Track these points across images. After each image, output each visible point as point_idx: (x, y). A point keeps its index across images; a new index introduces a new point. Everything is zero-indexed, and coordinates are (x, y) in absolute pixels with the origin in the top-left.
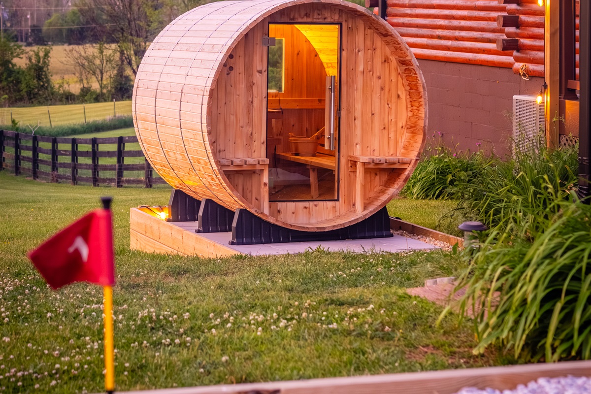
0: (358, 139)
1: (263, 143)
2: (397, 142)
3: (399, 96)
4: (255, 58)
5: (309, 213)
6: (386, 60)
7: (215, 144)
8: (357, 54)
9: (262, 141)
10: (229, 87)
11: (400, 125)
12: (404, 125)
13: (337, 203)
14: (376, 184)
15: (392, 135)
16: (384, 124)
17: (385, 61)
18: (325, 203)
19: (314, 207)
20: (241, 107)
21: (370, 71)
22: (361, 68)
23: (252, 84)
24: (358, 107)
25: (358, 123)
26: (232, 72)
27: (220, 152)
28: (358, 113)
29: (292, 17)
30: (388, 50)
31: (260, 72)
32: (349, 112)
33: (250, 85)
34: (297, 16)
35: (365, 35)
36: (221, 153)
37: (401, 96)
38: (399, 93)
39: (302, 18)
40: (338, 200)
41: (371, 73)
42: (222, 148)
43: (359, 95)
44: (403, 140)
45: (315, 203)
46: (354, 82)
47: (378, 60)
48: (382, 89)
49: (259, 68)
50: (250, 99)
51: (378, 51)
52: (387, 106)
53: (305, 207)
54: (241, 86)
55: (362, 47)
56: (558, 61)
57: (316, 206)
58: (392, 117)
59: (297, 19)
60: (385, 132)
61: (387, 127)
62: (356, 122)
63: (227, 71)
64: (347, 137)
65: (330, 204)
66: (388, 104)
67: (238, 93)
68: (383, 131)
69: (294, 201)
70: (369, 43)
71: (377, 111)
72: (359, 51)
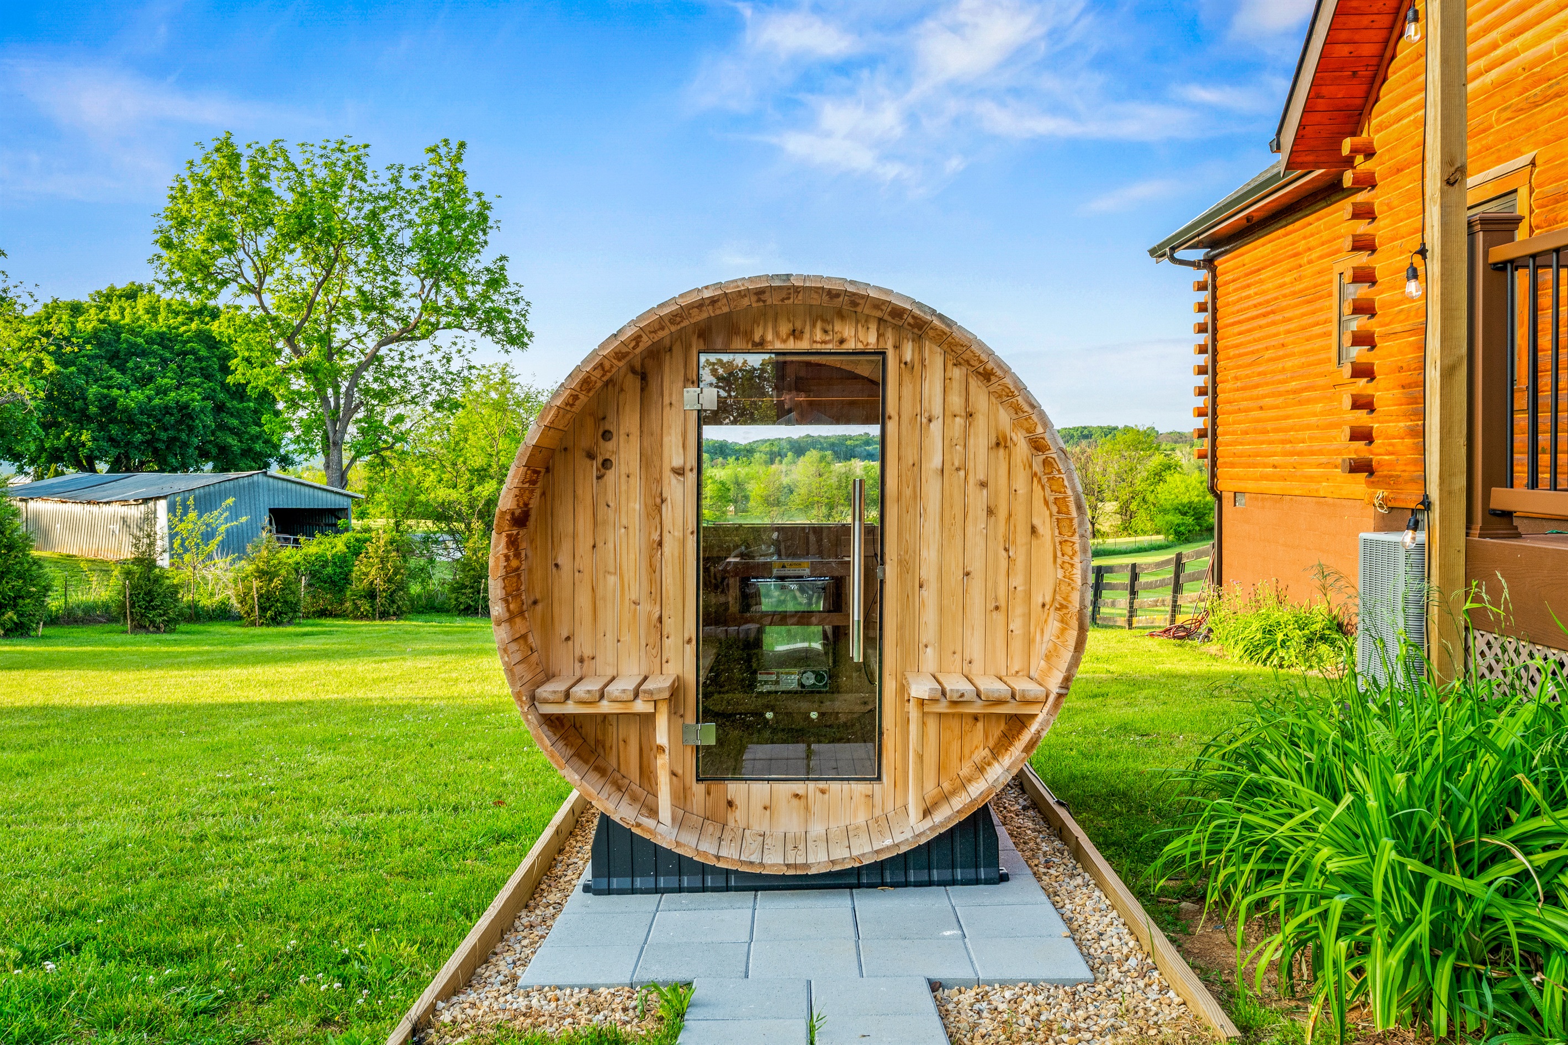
0: (929, 633)
1: (689, 641)
2: (1029, 642)
3: (1034, 530)
4: (666, 439)
5: (807, 808)
6: (1000, 443)
7: (570, 643)
8: (923, 430)
9: (686, 638)
10: (602, 509)
11: (1038, 599)
12: (1048, 599)
13: (877, 786)
14: (975, 743)
15: (1017, 625)
16: (996, 599)
17: (998, 444)
18: (845, 785)
19: (819, 795)
20: (632, 556)
21: (958, 469)
22: (936, 462)
23: (658, 500)
24: (929, 556)
25: (929, 595)
26: (610, 475)
27: (581, 660)
28: (928, 570)
29: (757, 339)
30: (1004, 417)
31: (679, 472)
32: (905, 566)
33: (656, 504)
34: (769, 337)
35: (947, 380)
36: (586, 663)
37: (1041, 530)
38: (1036, 522)
39: (784, 341)
40: (879, 778)
41: (962, 473)
42: (587, 652)
43: (931, 525)
44: (1046, 638)
45: (822, 785)
46: (917, 495)
47: (980, 441)
48: (990, 512)
49: (677, 462)
50: (656, 537)
51: (981, 421)
52: (1004, 554)
53: (797, 796)
54: (631, 505)
55: (937, 410)
56: (1462, 441)
57: (823, 792)
58: (1018, 580)
59: (772, 343)
60: (999, 617)
61: (1002, 603)
62: (923, 591)
63: (598, 469)
64: (901, 627)
65: (860, 788)
66: (1006, 550)
67: (624, 522)
68: (995, 613)
69: (768, 780)
70: (956, 401)
71: (976, 566)
72: (930, 421)
